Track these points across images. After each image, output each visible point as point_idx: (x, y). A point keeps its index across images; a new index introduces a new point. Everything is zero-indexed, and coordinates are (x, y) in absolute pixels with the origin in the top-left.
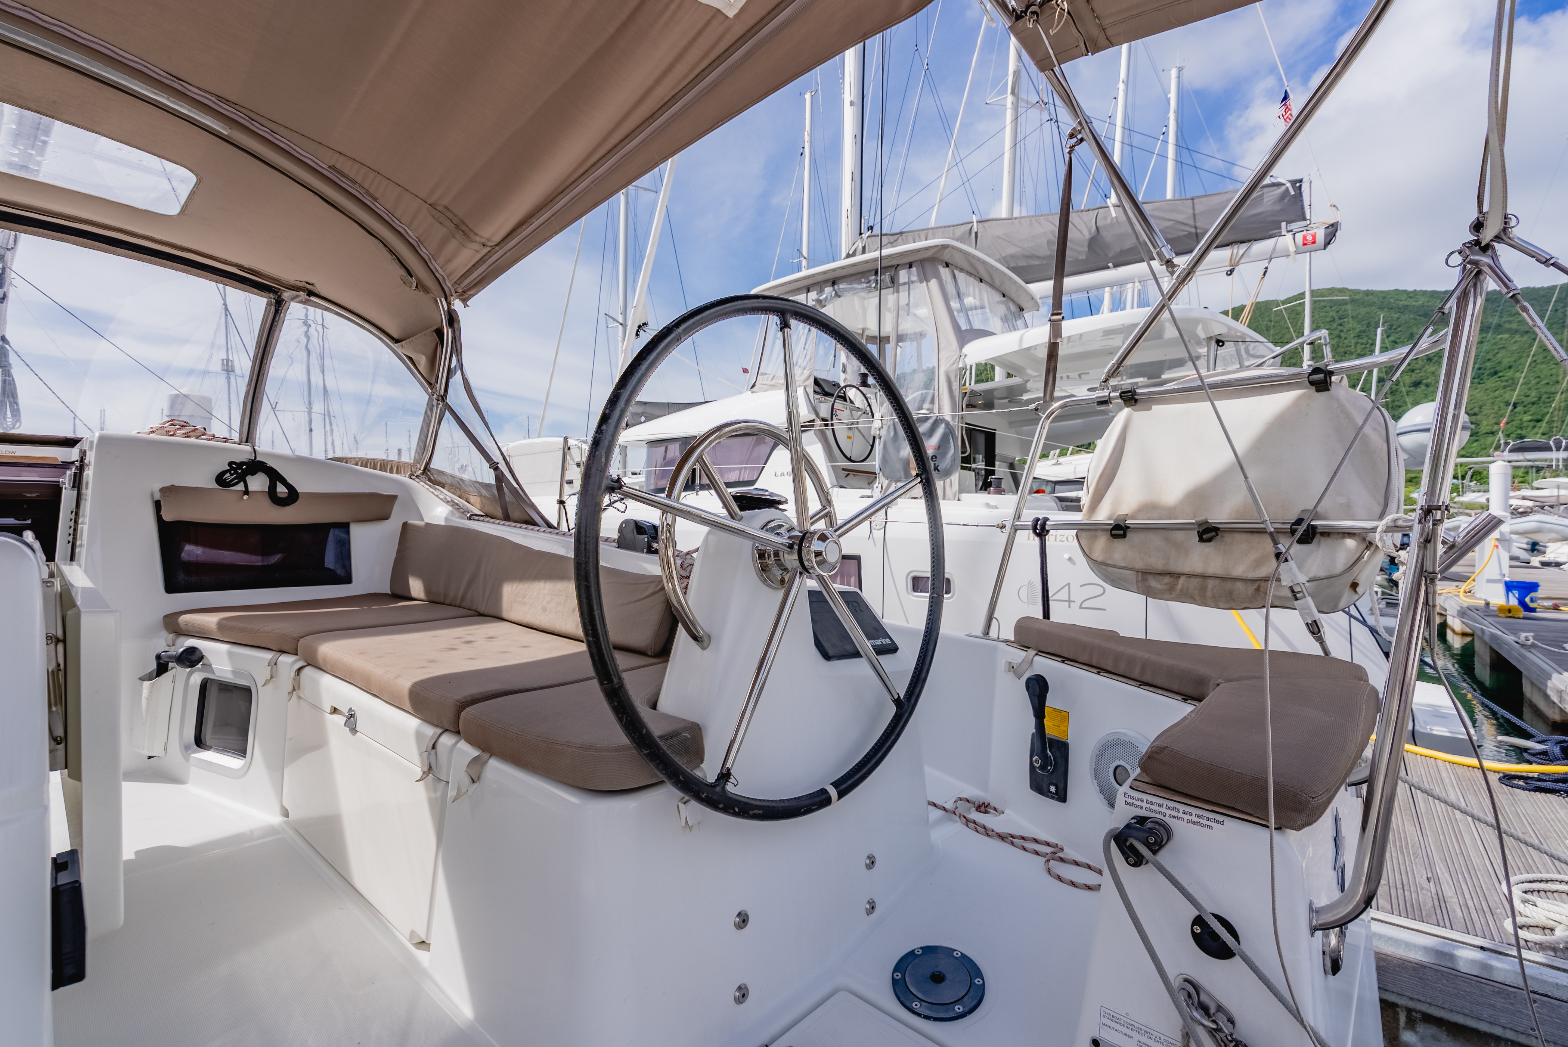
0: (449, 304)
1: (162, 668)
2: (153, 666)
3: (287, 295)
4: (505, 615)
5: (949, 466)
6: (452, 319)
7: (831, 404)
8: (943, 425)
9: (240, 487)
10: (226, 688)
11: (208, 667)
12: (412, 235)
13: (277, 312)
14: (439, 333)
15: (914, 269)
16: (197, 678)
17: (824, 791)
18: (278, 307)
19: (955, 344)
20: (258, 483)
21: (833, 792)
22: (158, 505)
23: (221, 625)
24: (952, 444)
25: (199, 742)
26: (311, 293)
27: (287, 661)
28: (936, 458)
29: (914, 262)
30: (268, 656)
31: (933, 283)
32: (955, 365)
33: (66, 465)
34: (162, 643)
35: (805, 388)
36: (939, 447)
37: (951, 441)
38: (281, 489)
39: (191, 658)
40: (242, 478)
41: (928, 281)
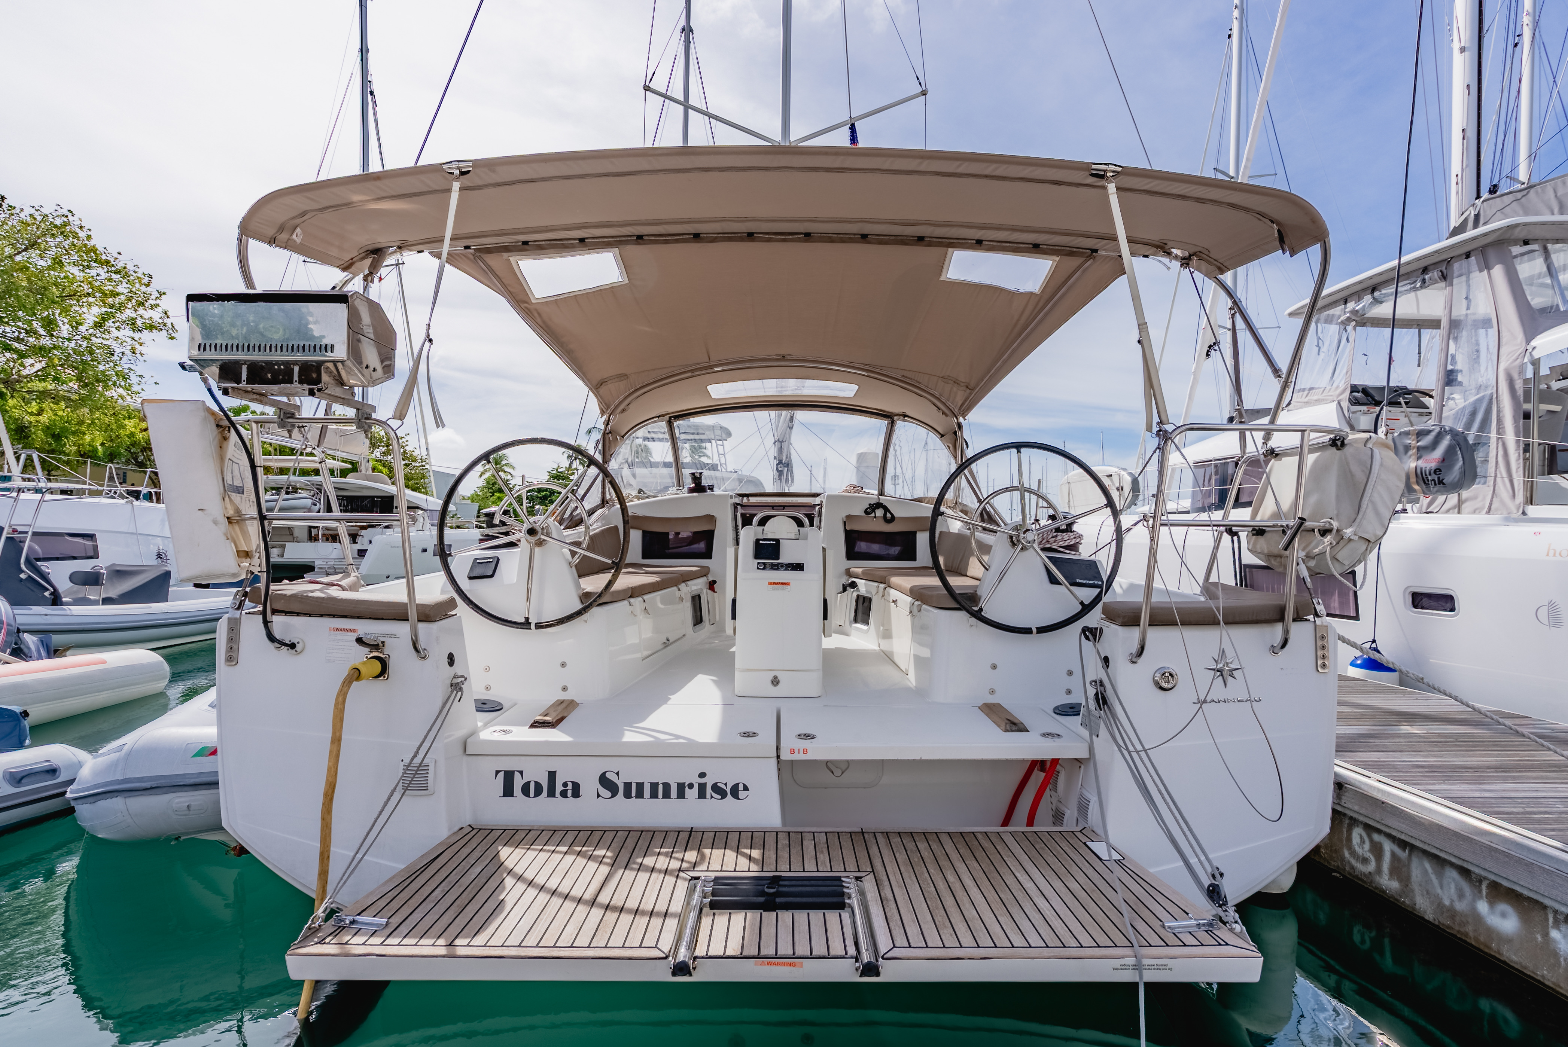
0: (957, 419)
1: (845, 590)
2: (841, 589)
3: (895, 418)
4: (968, 574)
5: (1456, 479)
6: (960, 426)
7: (1375, 415)
8: (1448, 437)
9: (873, 515)
10: (864, 598)
11: (858, 590)
12: (937, 394)
13: (892, 427)
14: (955, 433)
15: (1473, 259)
16: (855, 594)
17: (1031, 629)
18: (892, 424)
19: (1520, 336)
20: (879, 513)
21: (1034, 630)
22: (845, 523)
23: (863, 572)
24: (1460, 456)
25: (856, 620)
26: (905, 416)
27: (882, 586)
28: (1440, 470)
29: (1473, 250)
30: (876, 584)
31: (1498, 271)
32: (1519, 361)
33: (815, 506)
34: (845, 580)
35: (1339, 403)
36: (1444, 460)
37: (1459, 452)
38: (888, 515)
39: (853, 585)
40: (874, 511)
41: (1488, 267)
